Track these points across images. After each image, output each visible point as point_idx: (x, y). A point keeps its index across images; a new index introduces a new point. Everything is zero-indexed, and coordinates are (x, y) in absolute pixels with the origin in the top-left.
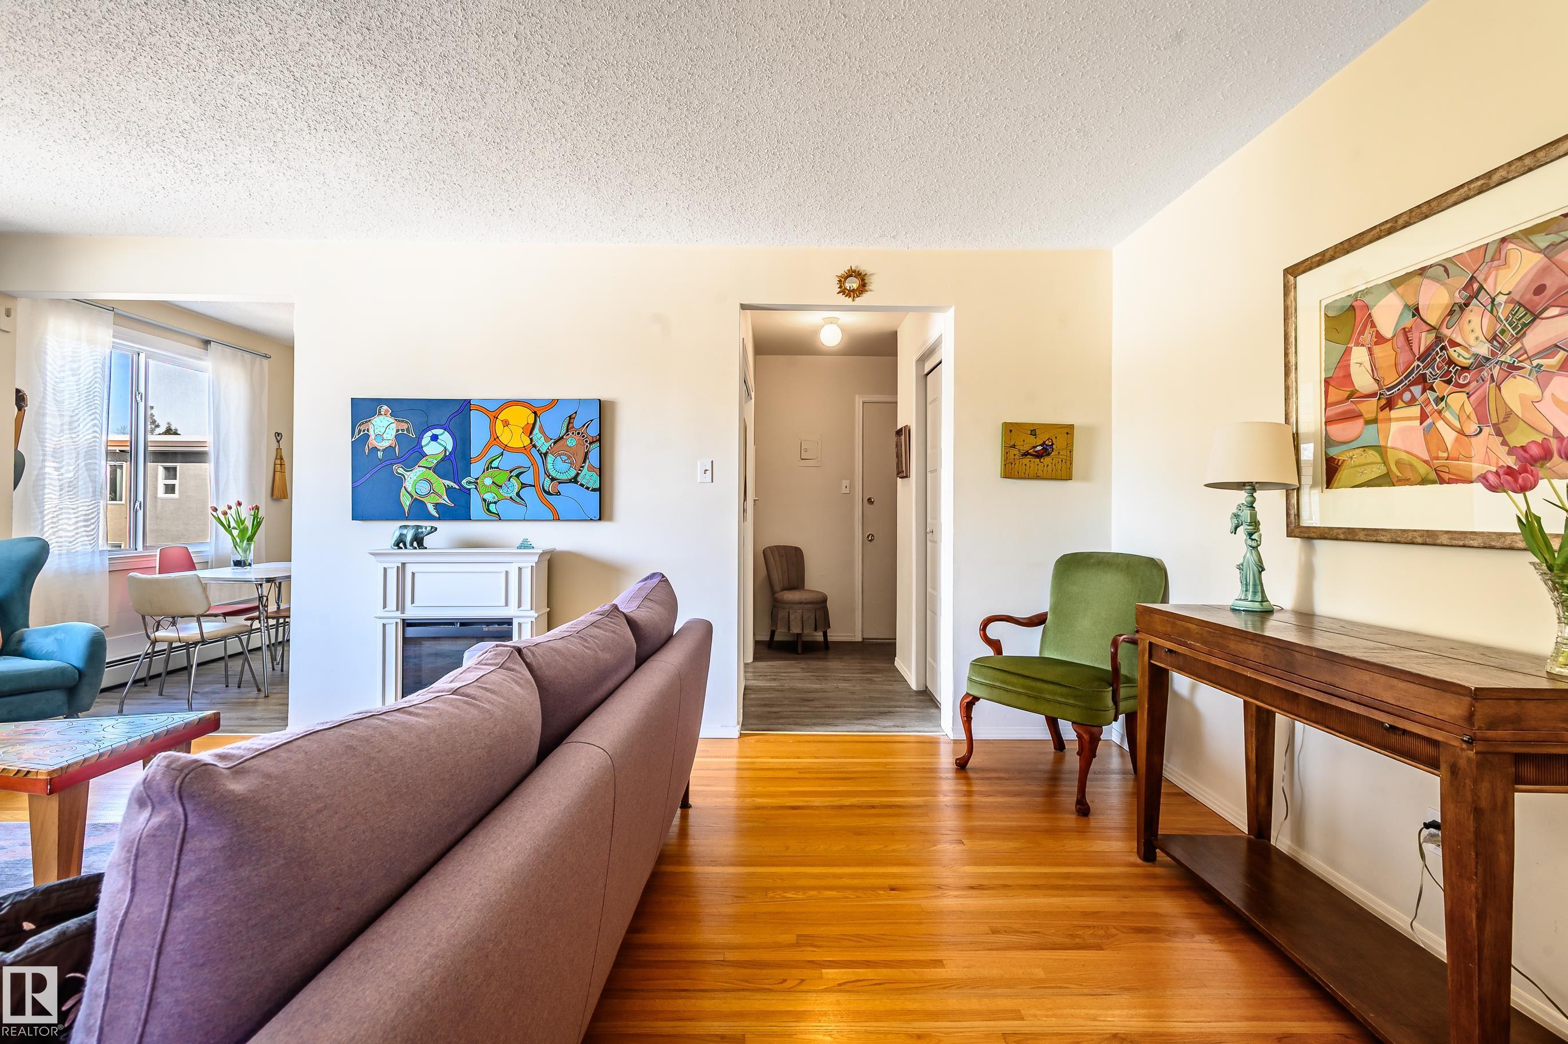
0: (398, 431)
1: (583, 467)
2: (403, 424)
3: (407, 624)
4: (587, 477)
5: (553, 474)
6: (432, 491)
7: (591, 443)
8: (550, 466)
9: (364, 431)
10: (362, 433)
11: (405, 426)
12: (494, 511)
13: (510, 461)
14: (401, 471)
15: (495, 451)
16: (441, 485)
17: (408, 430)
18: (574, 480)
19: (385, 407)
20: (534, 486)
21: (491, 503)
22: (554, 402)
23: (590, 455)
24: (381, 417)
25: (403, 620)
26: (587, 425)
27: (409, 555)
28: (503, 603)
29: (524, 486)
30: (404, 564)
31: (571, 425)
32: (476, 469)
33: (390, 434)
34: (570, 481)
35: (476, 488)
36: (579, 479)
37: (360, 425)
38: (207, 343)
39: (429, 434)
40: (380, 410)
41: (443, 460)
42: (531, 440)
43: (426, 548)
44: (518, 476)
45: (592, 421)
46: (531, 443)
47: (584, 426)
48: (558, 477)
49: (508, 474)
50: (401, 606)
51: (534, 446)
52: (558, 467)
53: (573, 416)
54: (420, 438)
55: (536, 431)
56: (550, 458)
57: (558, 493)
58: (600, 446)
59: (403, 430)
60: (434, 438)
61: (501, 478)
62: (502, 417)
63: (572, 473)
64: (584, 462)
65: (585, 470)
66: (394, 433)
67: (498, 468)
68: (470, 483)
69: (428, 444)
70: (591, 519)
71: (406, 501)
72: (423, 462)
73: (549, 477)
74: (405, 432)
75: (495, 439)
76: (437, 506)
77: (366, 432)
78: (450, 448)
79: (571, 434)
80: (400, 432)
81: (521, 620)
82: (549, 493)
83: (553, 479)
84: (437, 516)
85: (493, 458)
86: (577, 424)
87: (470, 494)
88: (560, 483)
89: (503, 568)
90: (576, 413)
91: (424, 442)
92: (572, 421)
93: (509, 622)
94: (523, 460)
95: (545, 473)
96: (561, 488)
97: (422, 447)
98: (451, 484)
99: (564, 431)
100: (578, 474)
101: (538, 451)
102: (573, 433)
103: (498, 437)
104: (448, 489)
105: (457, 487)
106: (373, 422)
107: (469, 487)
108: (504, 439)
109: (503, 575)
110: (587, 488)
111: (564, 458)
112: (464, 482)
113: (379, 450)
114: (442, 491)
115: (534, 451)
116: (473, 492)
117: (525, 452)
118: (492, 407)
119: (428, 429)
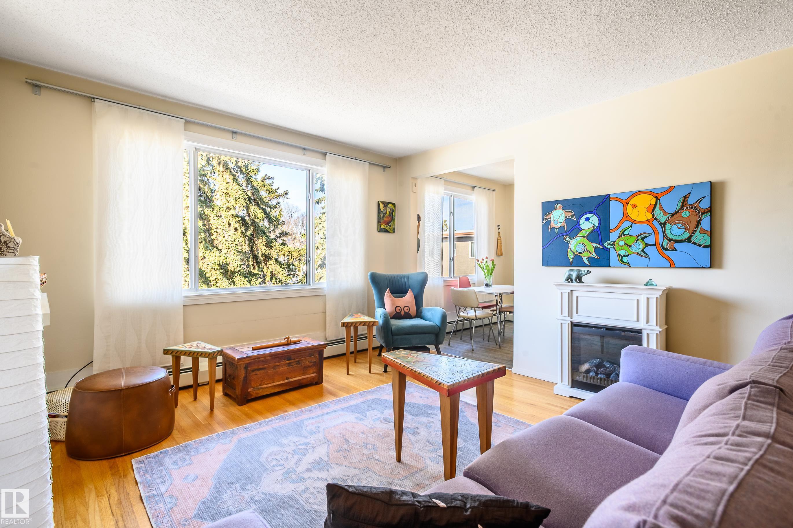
0: (566, 217)
1: (696, 231)
2: (569, 213)
3: (574, 325)
4: (699, 237)
5: (670, 236)
6: (586, 250)
7: (703, 214)
8: (667, 232)
9: (548, 219)
10: (547, 220)
11: (570, 214)
12: (626, 261)
13: (637, 230)
14: (568, 239)
15: (627, 224)
16: (591, 246)
17: (572, 216)
18: (688, 240)
19: (559, 205)
20: (655, 245)
21: (623, 256)
22: (671, 189)
23: (702, 222)
24: (557, 211)
25: (572, 322)
26: (700, 201)
27: (574, 286)
28: (635, 319)
29: (647, 245)
30: (572, 291)
31: (685, 203)
32: (613, 236)
33: (562, 220)
34: (684, 241)
35: (614, 248)
36: (692, 239)
37: (546, 216)
38: (474, 187)
39: (584, 217)
40: (556, 206)
41: (592, 232)
42: (653, 215)
43: (584, 283)
44: (643, 239)
45: (704, 198)
46: (653, 217)
47: (697, 202)
48: (674, 238)
49: (635, 238)
50: (570, 314)
51: (656, 219)
52: (674, 233)
53: (687, 196)
54: (579, 219)
55: (657, 209)
56: (668, 226)
57: (675, 249)
58: (711, 215)
59: (569, 217)
60: (587, 219)
61: (631, 241)
62: (631, 202)
63: (687, 235)
64: (697, 227)
65: (698, 233)
66: (564, 218)
67: (628, 234)
68: (609, 244)
69: (583, 223)
70: (703, 267)
71: (571, 256)
72: (580, 234)
73: (667, 239)
74: (570, 218)
75: (626, 216)
76: (588, 258)
77: (549, 219)
78: (597, 224)
79: (685, 208)
80: (567, 218)
81: (649, 332)
82: (667, 250)
83: (670, 240)
84: (589, 264)
85: (625, 229)
86: (691, 201)
87: (609, 251)
88: (676, 242)
89: (635, 297)
90: (690, 193)
91: (581, 222)
92: (686, 199)
93: (640, 332)
94: (647, 229)
95: (664, 236)
96: (676, 246)
97: (580, 225)
98: (597, 245)
99: (679, 207)
100: (691, 236)
101: (659, 222)
102: (687, 208)
103: (629, 216)
104: (596, 249)
105: (601, 247)
106: (552, 213)
107: (608, 247)
108: (633, 216)
109: (635, 302)
110: (700, 245)
111: (679, 225)
112: (605, 244)
113: (556, 228)
114: (592, 250)
115: (655, 223)
116: (612, 250)
117: (648, 223)
118: (624, 197)
119: (584, 214)
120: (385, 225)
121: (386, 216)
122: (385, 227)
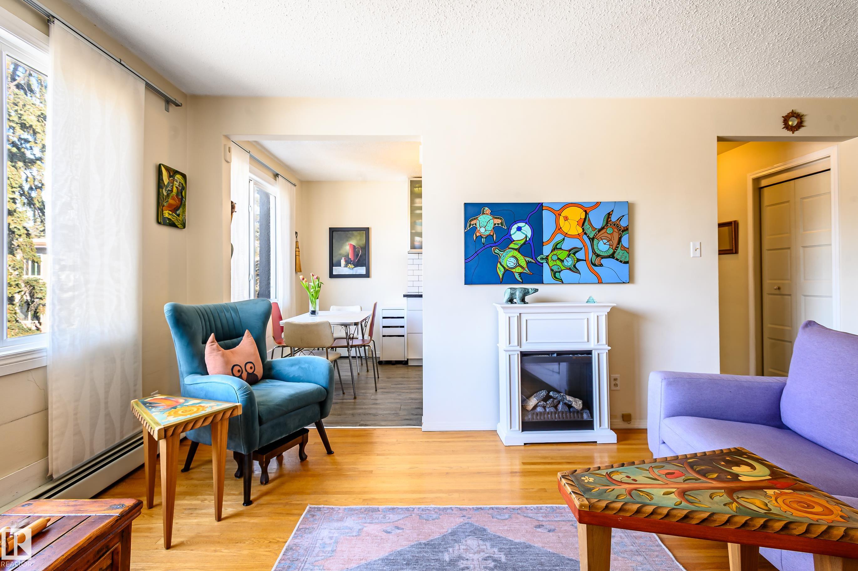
0: (495, 224)
1: (618, 247)
2: (498, 220)
3: (524, 355)
4: (621, 254)
5: (598, 252)
6: (518, 265)
7: (623, 231)
8: (595, 247)
9: (473, 225)
10: (471, 226)
11: (499, 221)
12: (559, 277)
13: (568, 244)
14: (497, 251)
15: (559, 237)
16: (523, 261)
17: (502, 223)
18: (612, 256)
19: (487, 208)
20: (585, 260)
21: (557, 272)
22: (598, 204)
23: (623, 239)
24: (484, 216)
25: (521, 352)
26: (620, 219)
28: (586, 340)
29: (578, 260)
30: (520, 314)
31: (609, 219)
32: (547, 250)
33: (490, 227)
34: (609, 257)
35: (547, 262)
36: (615, 255)
37: (470, 221)
38: (276, 175)
39: (515, 226)
40: (483, 210)
41: (524, 243)
42: (583, 229)
43: (528, 303)
44: (574, 254)
45: (623, 216)
46: (583, 231)
47: (618, 219)
48: (601, 254)
49: (567, 253)
50: (520, 344)
51: (585, 234)
52: (601, 249)
53: (611, 213)
54: (509, 229)
55: (586, 223)
56: (595, 241)
57: (601, 265)
59: (498, 224)
60: (519, 229)
61: (563, 255)
62: (563, 214)
63: (611, 251)
64: (618, 244)
65: (619, 250)
66: (492, 226)
67: (561, 248)
68: (542, 259)
69: (515, 233)
70: (624, 283)
71: (501, 271)
72: (512, 246)
73: (595, 254)
74: (500, 225)
75: (559, 229)
76: (520, 274)
77: (474, 225)
78: (529, 235)
79: (609, 225)
80: (497, 225)
81: (599, 352)
82: (595, 265)
83: (598, 256)
84: (521, 281)
85: (558, 242)
86: (614, 218)
87: (543, 266)
88: (602, 258)
89: (585, 316)
90: (613, 211)
91: (512, 232)
92: (610, 216)
93: (589, 352)
94: (579, 244)
95: (593, 252)
96: (603, 261)
97: (511, 236)
98: (530, 260)
99: (605, 224)
100: (614, 253)
101: (588, 237)
102: (611, 225)
103: (561, 228)
104: (528, 263)
105: (534, 262)
106: (479, 218)
107: (542, 262)
108: (565, 229)
109: (586, 320)
110: (621, 262)
111: (605, 241)
112: (539, 258)
113: (482, 237)
114: (523, 264)
115: (585, 237)
116: (545, 265)
117: (579, 237)
118: (557, 208)
119: (515, 222)
120: (171, 213)
121: (171, 195)
122: (170, 217)
